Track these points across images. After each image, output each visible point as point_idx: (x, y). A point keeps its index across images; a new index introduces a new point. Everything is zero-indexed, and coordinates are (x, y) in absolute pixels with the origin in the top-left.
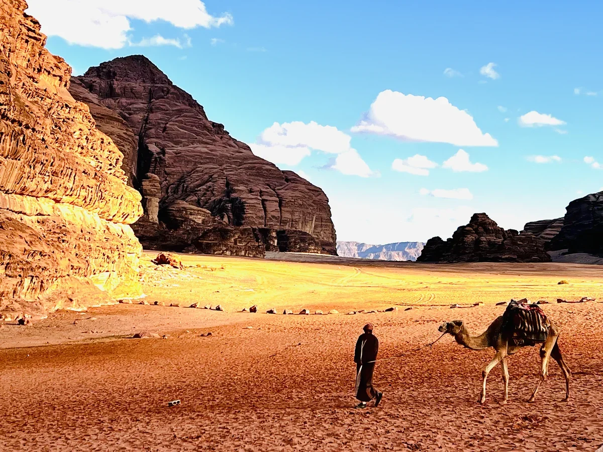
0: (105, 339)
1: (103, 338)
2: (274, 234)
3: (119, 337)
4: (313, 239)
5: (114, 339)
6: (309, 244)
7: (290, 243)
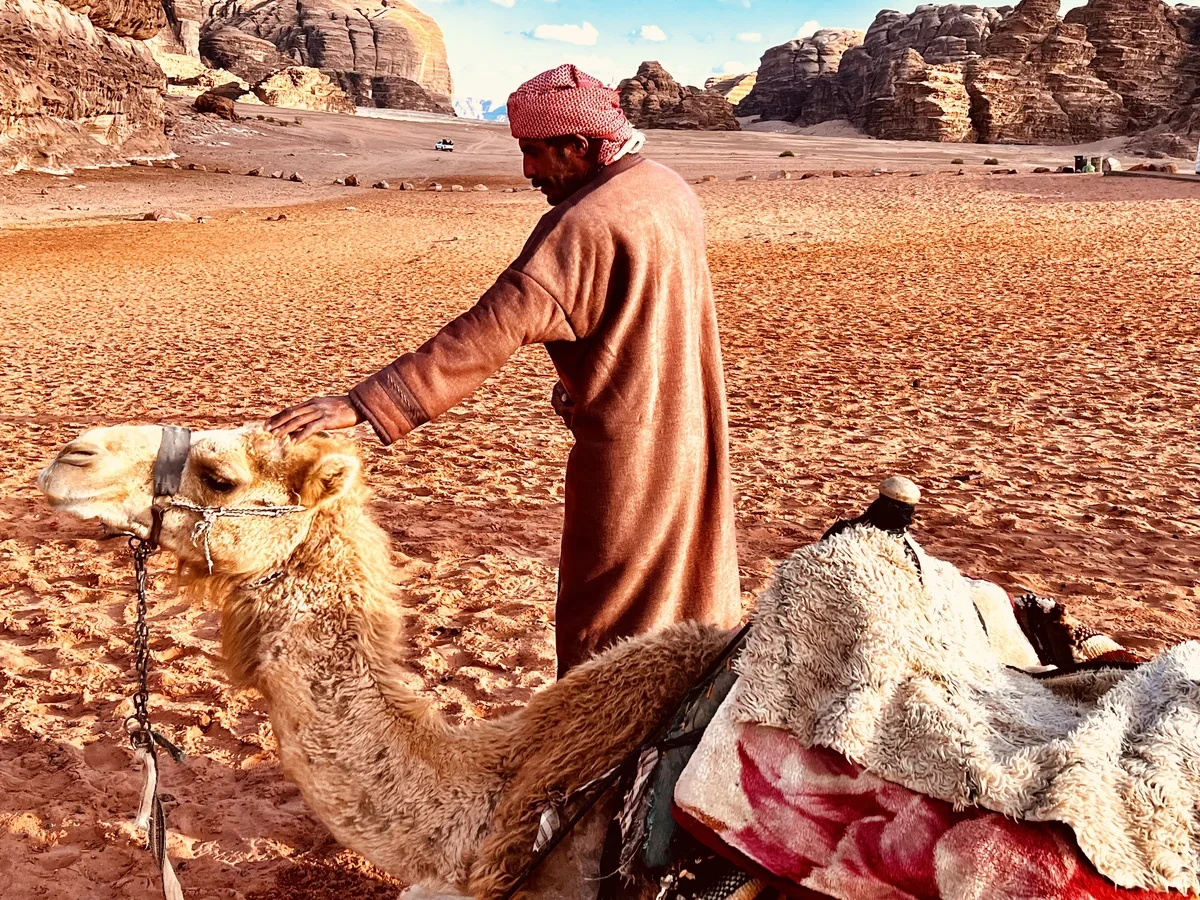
0: (90, 221)
1: (87, 219)
2: (367, 82)
3: (117, 218)
4: (422, 91)
5: (107, 222)
6: (417, 98)
7: (391, 96)
